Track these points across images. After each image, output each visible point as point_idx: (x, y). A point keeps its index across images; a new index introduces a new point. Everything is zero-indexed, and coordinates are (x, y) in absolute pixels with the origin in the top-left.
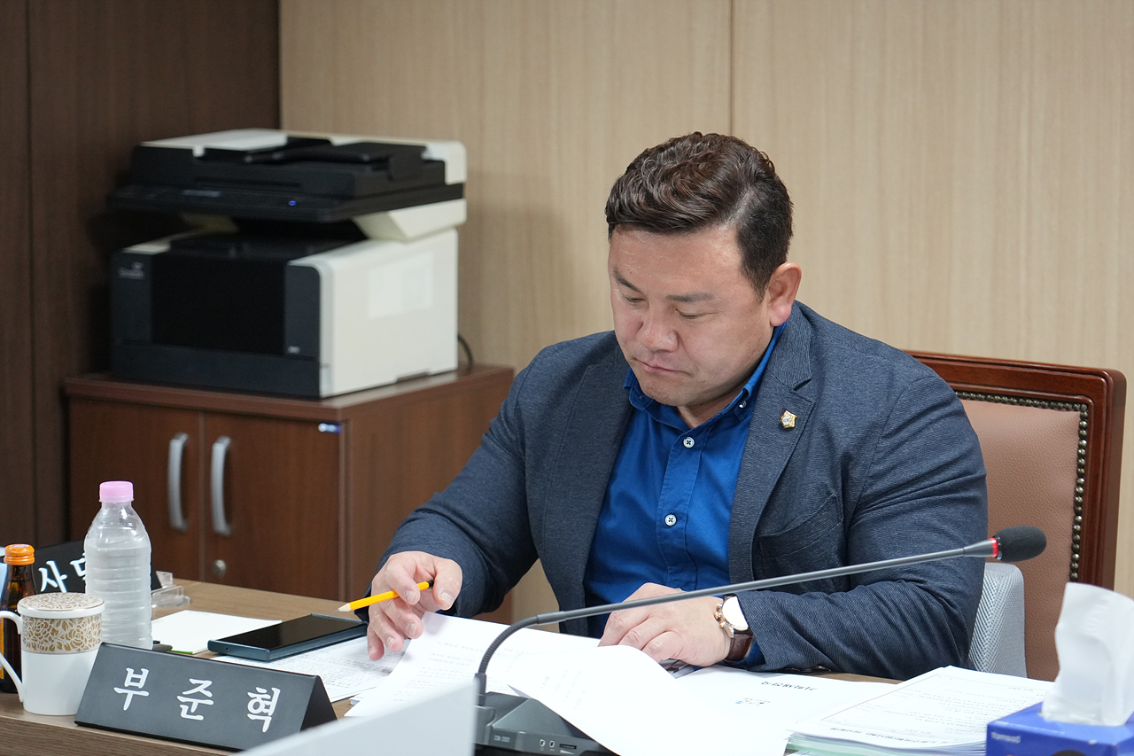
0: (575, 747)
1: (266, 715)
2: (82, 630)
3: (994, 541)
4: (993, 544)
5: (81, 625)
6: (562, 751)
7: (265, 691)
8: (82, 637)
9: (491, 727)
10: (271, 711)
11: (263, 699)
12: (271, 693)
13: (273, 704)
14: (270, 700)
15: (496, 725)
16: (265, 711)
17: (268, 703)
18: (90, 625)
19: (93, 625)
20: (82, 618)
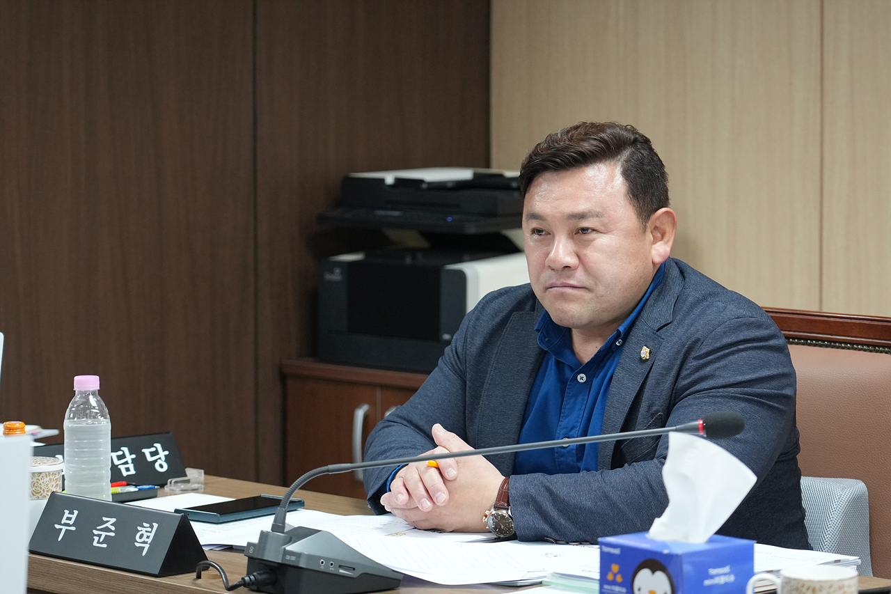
0: (354, 569)
1: (146, 543)
2: (41, 482)
3: (701, 422)
4: (700, 424)
5: (40, 478)
6: (341, 571)
7: (148, 525)
8: (41, 488)
9: (285, 549)
10: (149, 541)
11: (146, 531)
12: (152, 527)
13: (152, 535)
14: (150, 532)
15: (289, 548)
16: (146, 540)
17: (149, 534)
18: (48, 479)
19: (50, 479)
20: (41, 473)
